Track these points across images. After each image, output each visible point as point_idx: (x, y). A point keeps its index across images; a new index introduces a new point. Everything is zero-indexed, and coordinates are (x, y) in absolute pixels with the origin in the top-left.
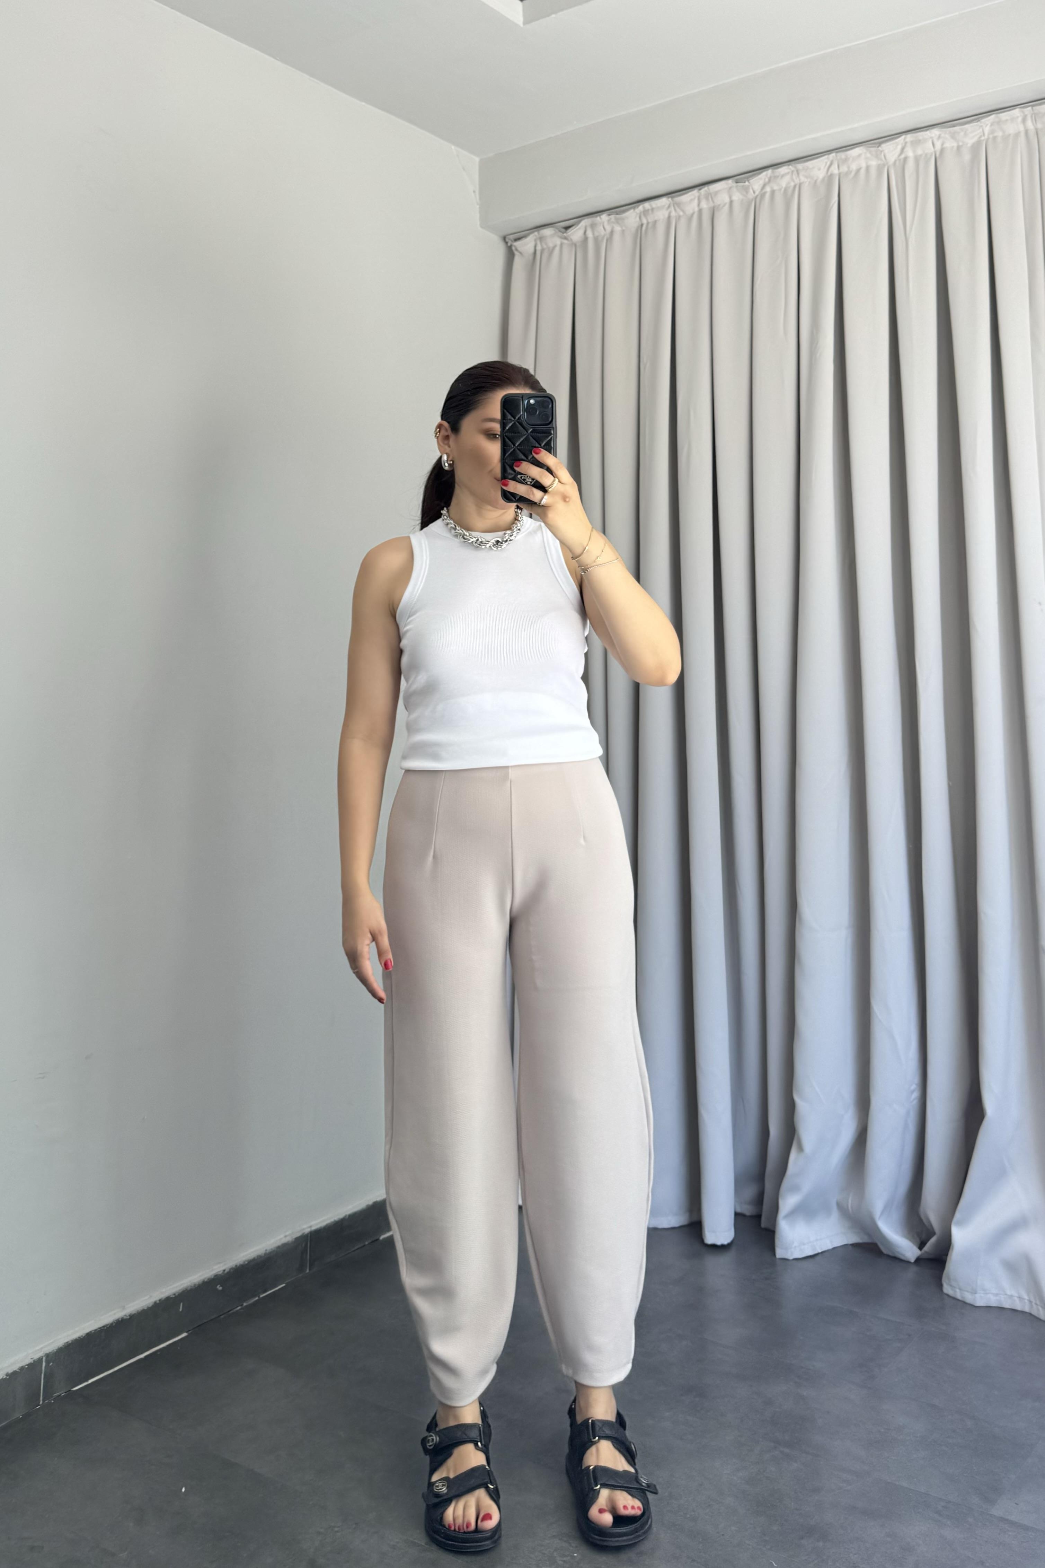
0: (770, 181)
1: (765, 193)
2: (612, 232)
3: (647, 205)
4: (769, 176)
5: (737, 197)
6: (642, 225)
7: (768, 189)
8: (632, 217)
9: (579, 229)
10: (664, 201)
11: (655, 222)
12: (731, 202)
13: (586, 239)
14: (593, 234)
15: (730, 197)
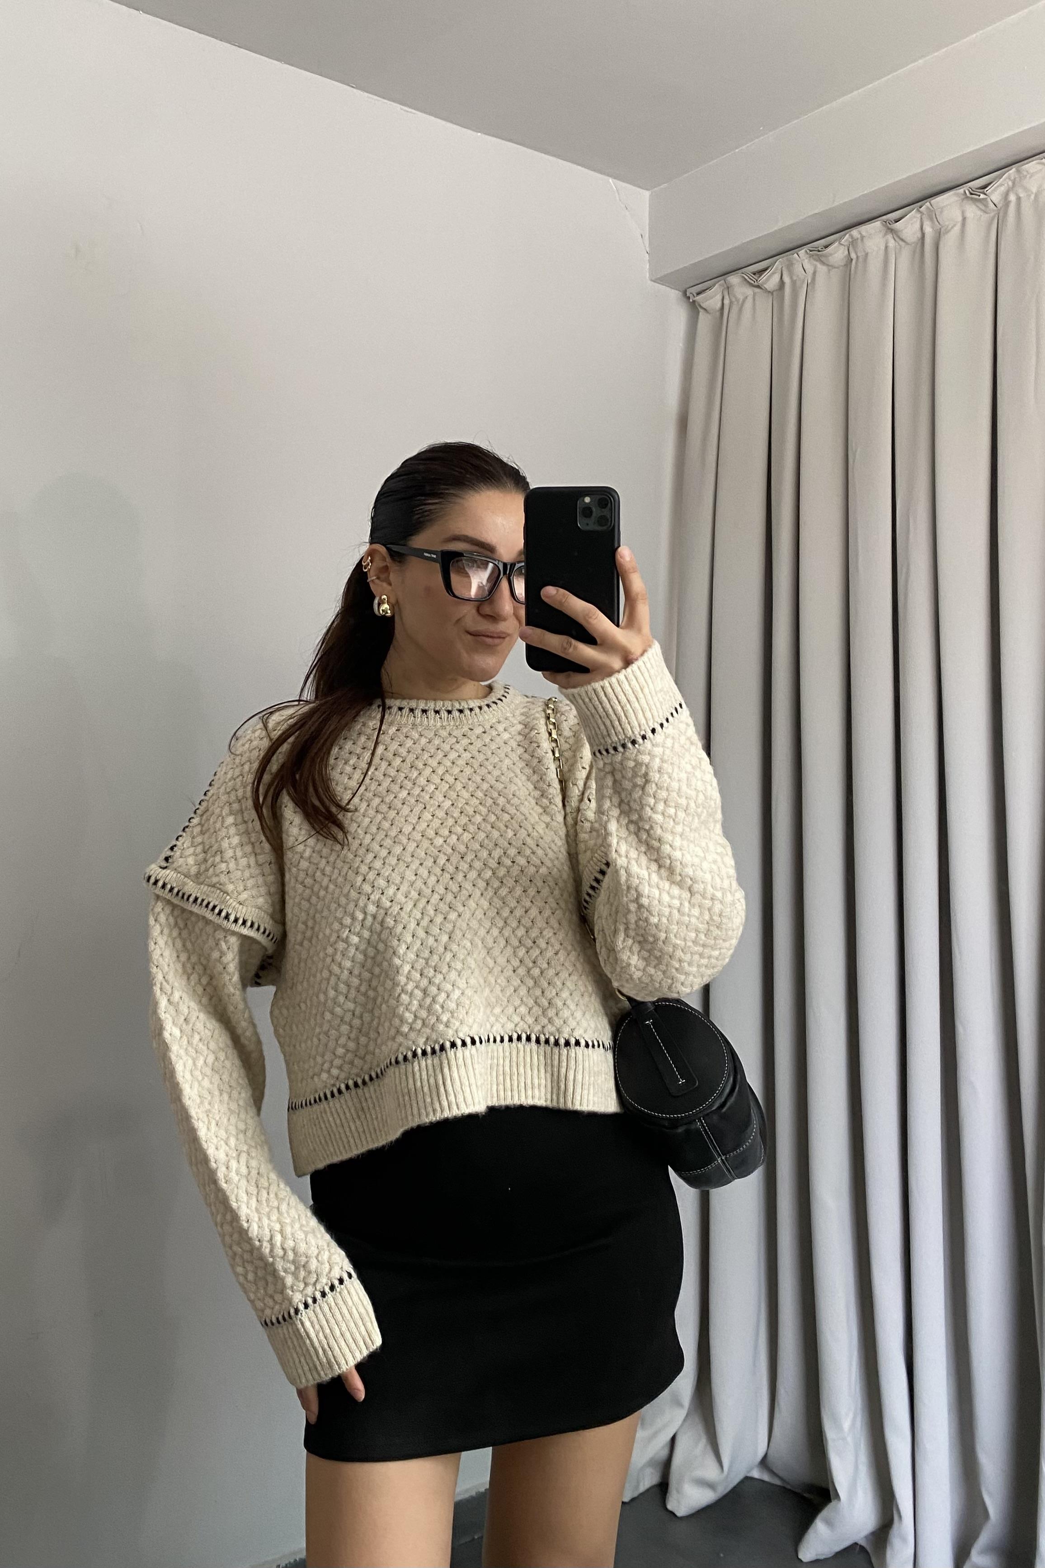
0: (1014, 183)
1: (1010, 202)
2: (815, 273)
3: (855, 232)
4: (1012, 178)
5: (972, 211)
6: (852, 260)
7: (1012, 198)
8: (838, 253)
9: (773, 273)
10: (877, 224)
11: (867, 254)
12: (964, 219)
13: (782, 283)
14: (791, 278)
15: (963, 213)
